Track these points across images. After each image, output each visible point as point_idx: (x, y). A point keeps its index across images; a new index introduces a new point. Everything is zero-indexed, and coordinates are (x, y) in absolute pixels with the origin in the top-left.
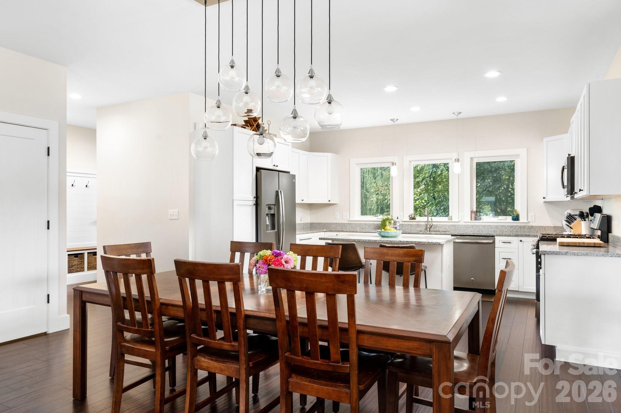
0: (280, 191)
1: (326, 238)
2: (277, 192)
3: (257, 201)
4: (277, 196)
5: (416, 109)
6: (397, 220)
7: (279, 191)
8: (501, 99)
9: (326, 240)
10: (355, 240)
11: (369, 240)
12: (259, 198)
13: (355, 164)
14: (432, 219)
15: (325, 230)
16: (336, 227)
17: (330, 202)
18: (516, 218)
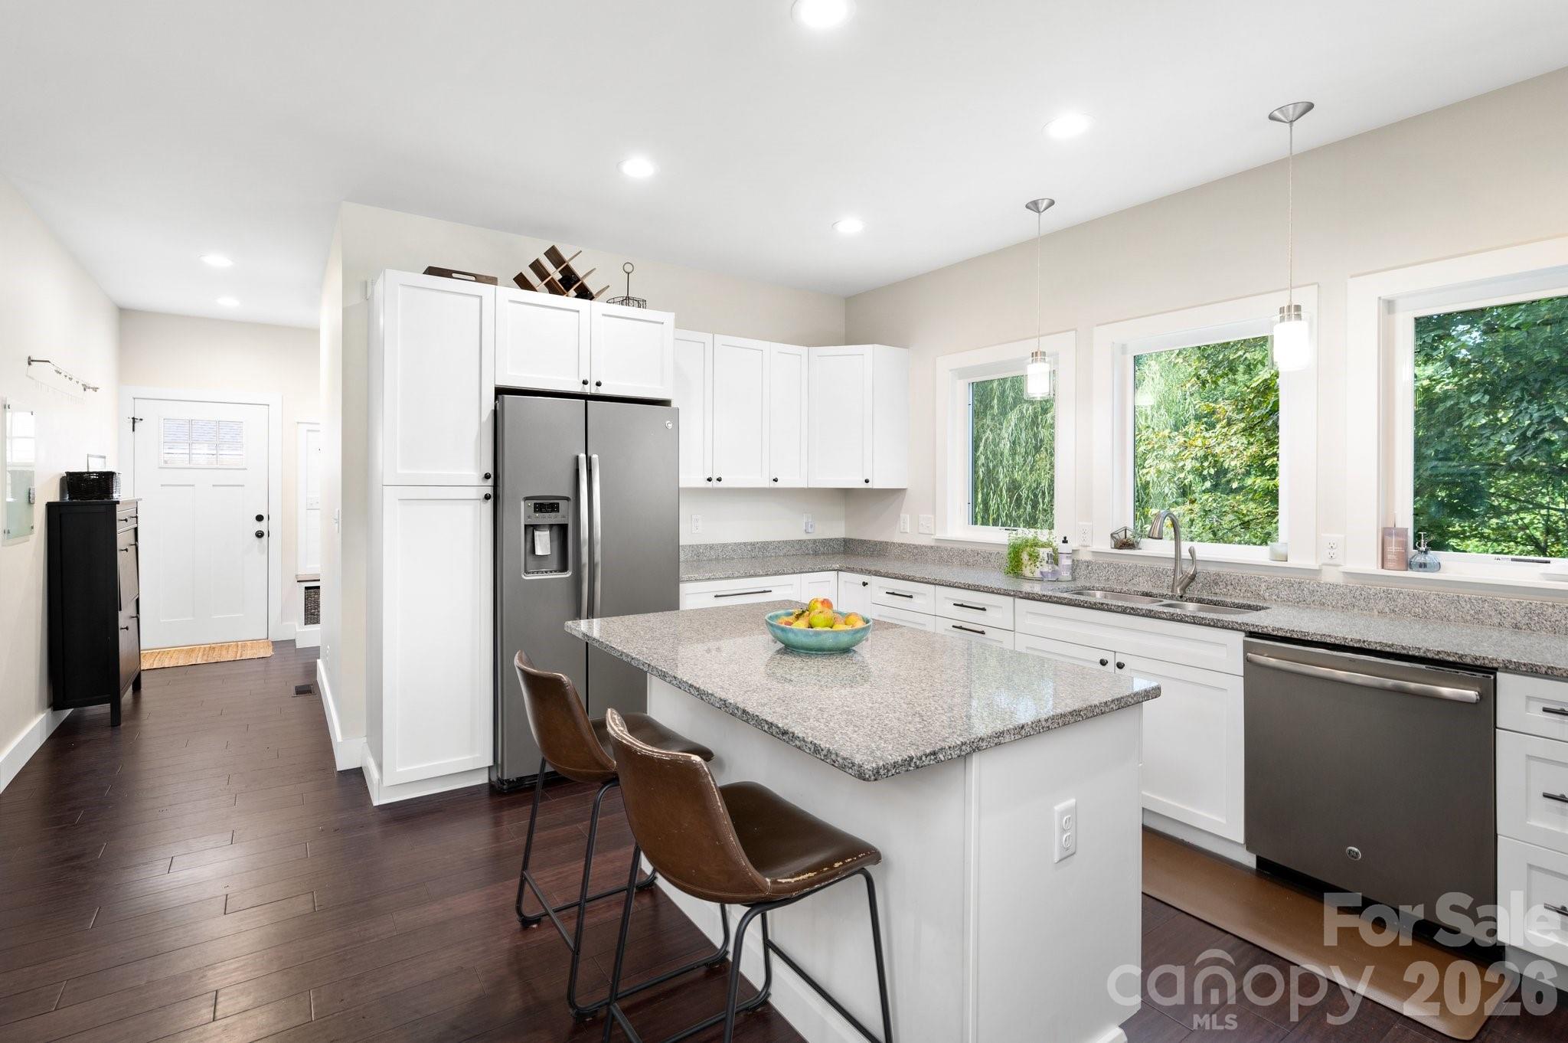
3: (495, 487)
6: (1064, 548)
7: (583, 456)
12: (505, 477)
13: (951, 370)
14: (1192, 552)
15: (837, 566)
16: (899, 558)
17: (869, 486)
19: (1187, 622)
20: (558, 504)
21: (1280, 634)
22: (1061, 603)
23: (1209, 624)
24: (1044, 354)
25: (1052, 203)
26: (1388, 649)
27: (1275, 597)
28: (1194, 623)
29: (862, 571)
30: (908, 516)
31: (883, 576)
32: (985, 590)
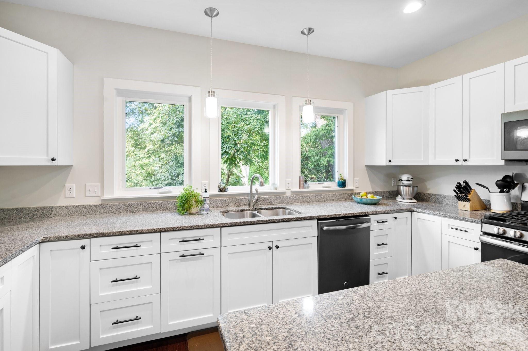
6: (205, 195)
16: (67, 215)
17: (55, 163)
18: (343, 184)
21: (329, 217)
23: (309, 219)
26: (353, 215)
27: (276, 203)
28: (304, 220)
29: (79, 237)
30: (74, 185)
31: (106, 236)
32: (204, 227)
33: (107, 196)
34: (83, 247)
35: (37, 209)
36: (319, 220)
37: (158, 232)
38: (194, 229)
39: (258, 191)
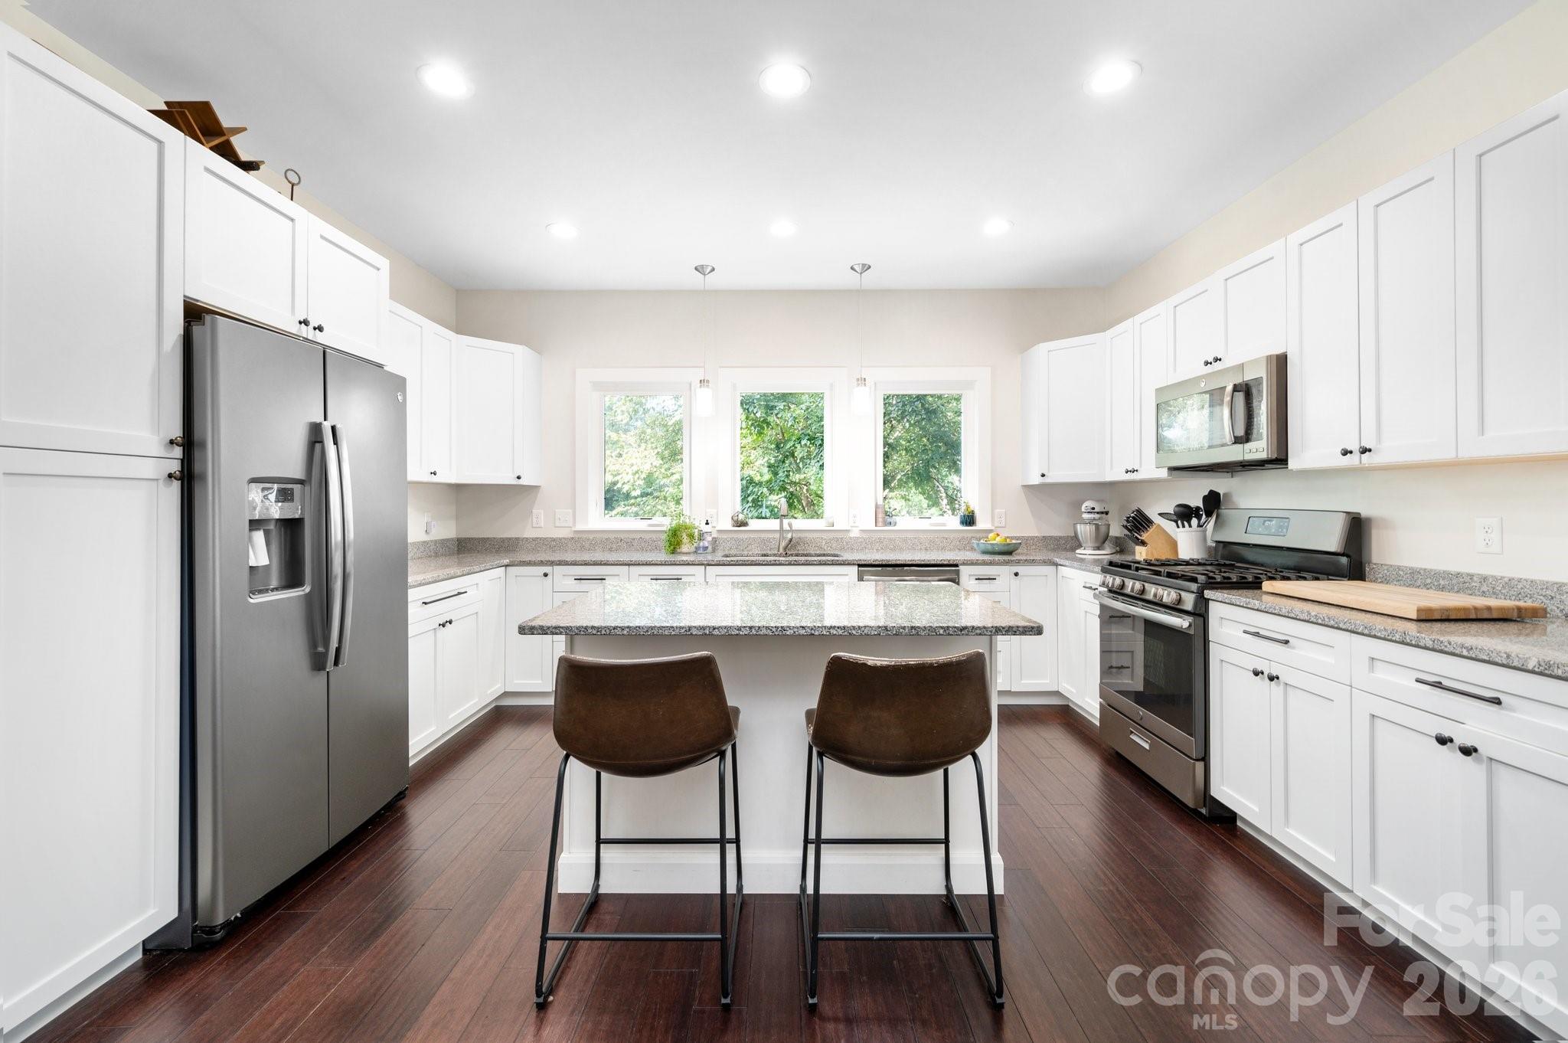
0: (333, 428)
1: (556, 628)
2: (315, 430)
3: (187, 461)
4: (318, 446)
5: (783, 228)
6: (706, 528)
7: (327, 426)
8: (996, 227)
9: (553, 633)
10: (690, 628)
11: (751, 628)
12: (203, 445)
13: (590, 382)
14: (790, 525)
15: (506, 561)
16: (535, 550)
17: (521, 482)
18: (969, 520)
19: (829, 564)
20: (293, 489)
22: (746, 565)
24: (708, 381)
25: (713, 270)
27: (830, 548)
29: (542, 563)
30: (542, 512)
31: (569, 565)
32: (682, 563)
33: (580, 527)
34: (546, 575)
35: (503, 540)
36: (860, 566)
37: (626, 565)
38: (669, 565)
39: (793, 526)
